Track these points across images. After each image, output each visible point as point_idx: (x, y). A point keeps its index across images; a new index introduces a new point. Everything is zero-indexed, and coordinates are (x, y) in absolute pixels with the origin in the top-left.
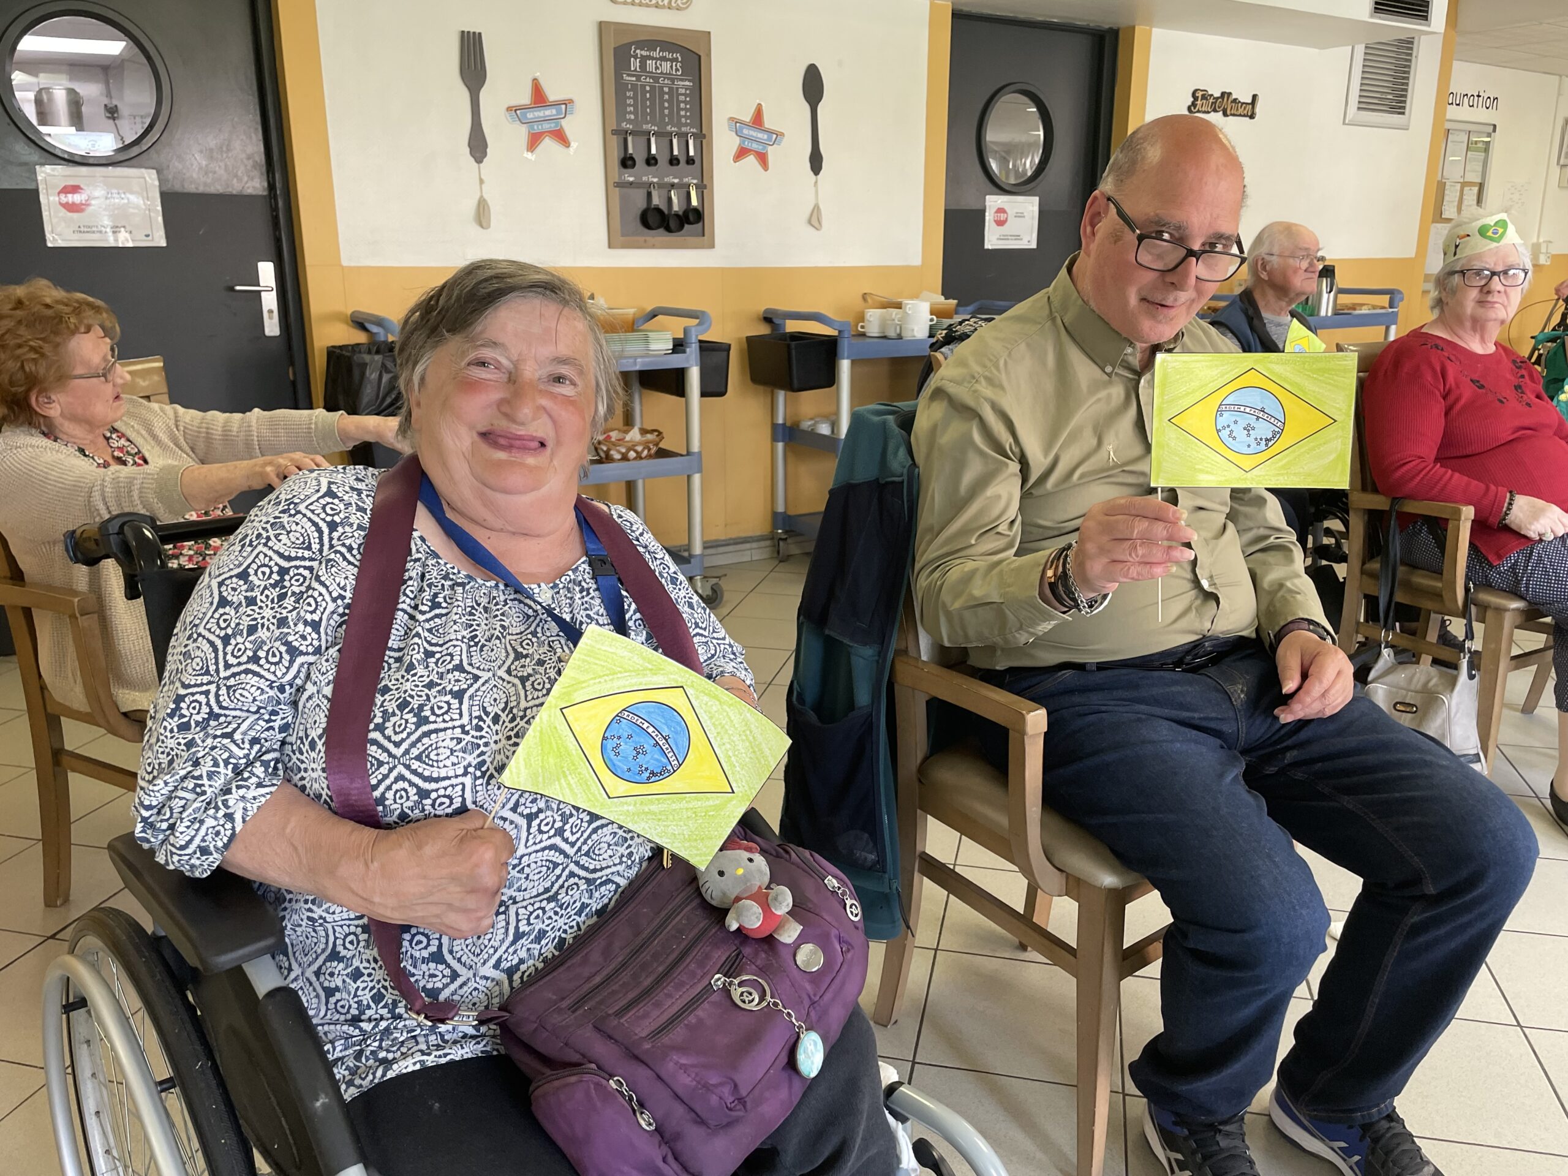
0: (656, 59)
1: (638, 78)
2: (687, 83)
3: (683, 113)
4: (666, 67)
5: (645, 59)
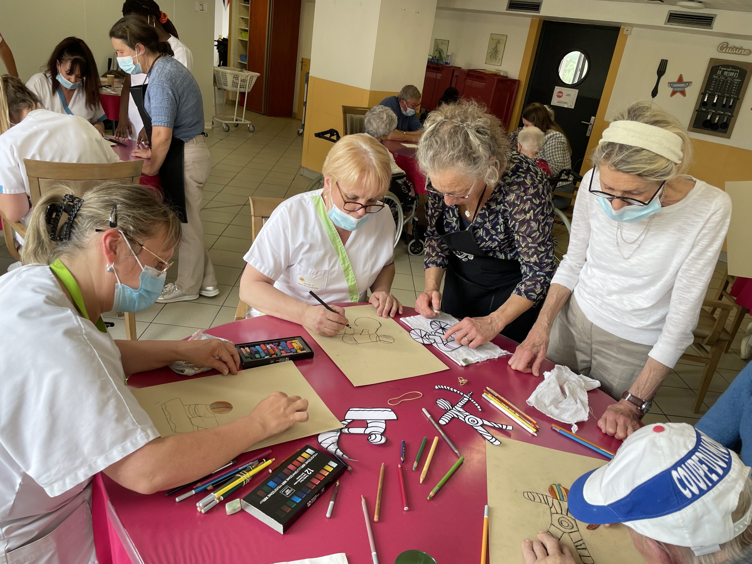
0: (729, 71)
1: (719, 77)
2: (739, 80)
3: (733, 90)
4: (732, 74)
5: (724, 71)
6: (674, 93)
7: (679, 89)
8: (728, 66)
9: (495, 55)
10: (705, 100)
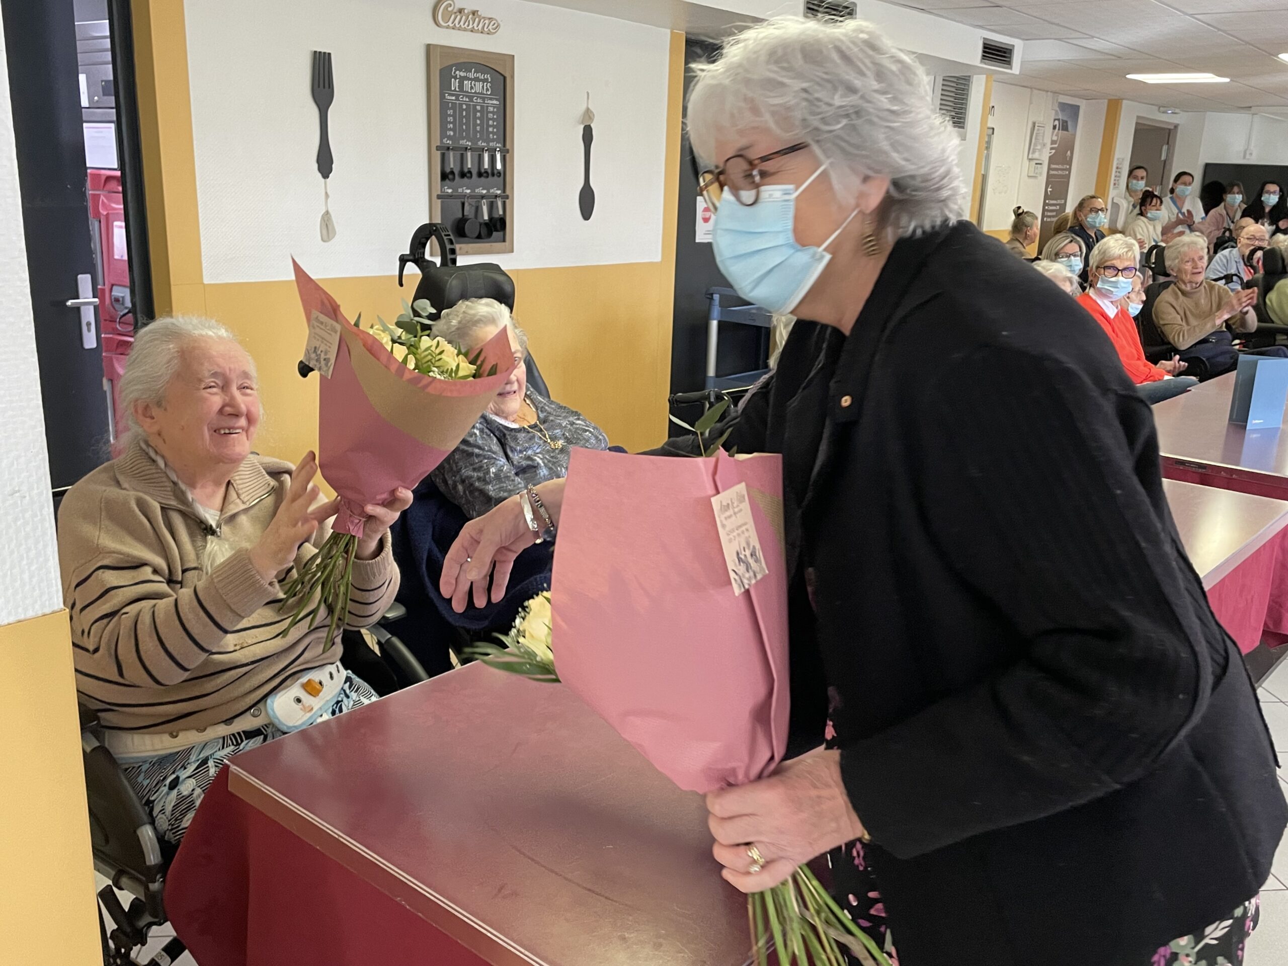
0: (472, 79)
1: (457, 96)
2: (495, 102)
3: (491, 129)
5: (462, 79)
8: (465, 66)
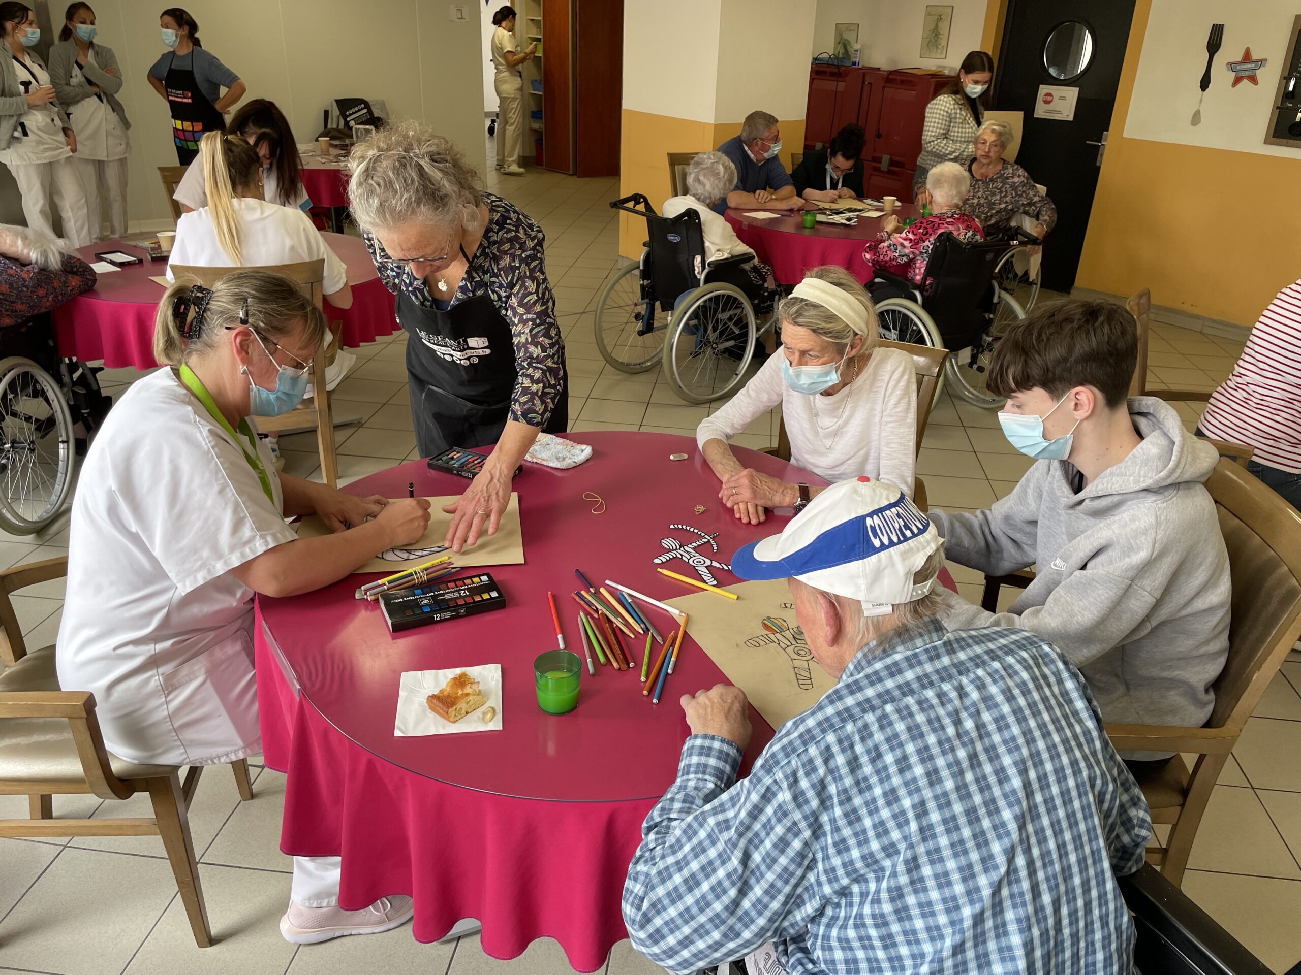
6: (1237, 81)
7: (1247, 73)
9: (936, 41)
10: (1291, 89)
